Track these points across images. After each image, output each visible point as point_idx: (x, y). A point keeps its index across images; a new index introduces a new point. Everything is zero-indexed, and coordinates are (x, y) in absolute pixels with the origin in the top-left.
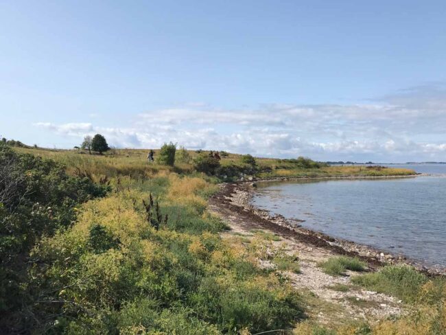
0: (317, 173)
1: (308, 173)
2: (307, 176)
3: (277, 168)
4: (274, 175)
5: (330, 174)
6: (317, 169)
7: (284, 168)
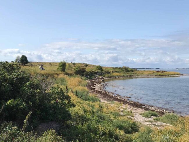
0: (132, 74)
1: (128, 74)
2: (128, 76)
3: (113, 72)
4: (111, 75)
5: (139, 75)
6: (132, 72)
7: (116, 72)
